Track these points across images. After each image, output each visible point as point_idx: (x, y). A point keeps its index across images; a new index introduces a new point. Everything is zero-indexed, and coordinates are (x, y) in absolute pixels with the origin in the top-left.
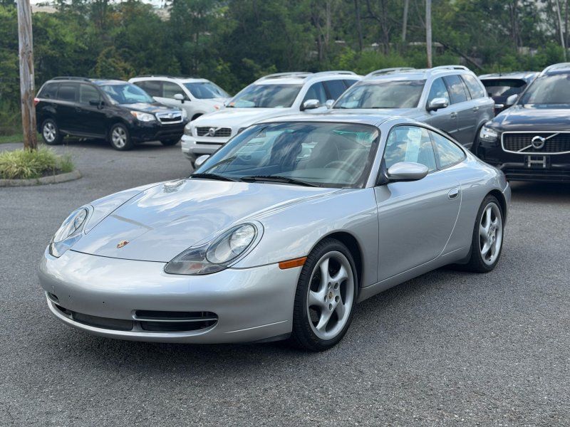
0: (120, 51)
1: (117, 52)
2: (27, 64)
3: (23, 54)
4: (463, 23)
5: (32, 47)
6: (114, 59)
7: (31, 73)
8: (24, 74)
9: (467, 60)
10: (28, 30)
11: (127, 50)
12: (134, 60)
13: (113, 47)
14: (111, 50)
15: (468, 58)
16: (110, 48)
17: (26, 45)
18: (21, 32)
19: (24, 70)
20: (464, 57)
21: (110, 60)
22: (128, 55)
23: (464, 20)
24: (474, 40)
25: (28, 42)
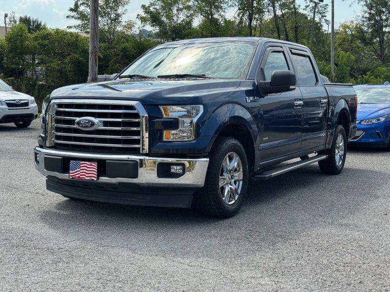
2: (94, 60)
3: (92, 53)
6: (120, 65)
7: (96, 66)
8: (92, 68)
13: (120, 57)
16: (117, 57)
17: (94, 47)
18: (92, 38)
19: (92, 64)
21: (117, 65)
25: (96, 45)
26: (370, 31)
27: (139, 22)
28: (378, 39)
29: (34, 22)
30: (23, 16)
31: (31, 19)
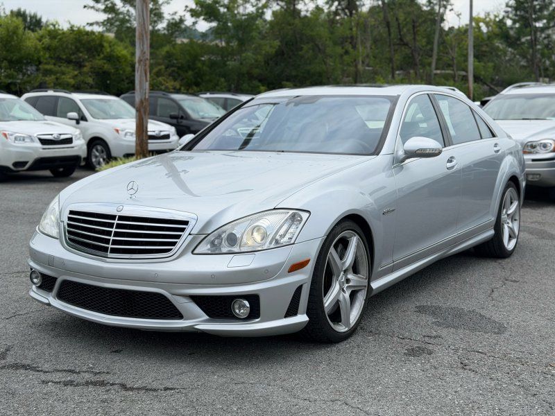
0: (170, 70)
1: (166, 71)
2: (143, 72)
3: (140, 61)
4: (485, 52)
5: (149, 54)
6: (163, 78)
7: (146, 81)
8: (140, 82)
9: (491, 88)
10: (147, 37)
11: (175, 69)
12: (183, 79)
13: (163, 67)
14: (160, 70)
15: (492, 86)
16: (160, 67)
17: (143, 53)
18: (139, 39)
19: (140, 77)
20: (488, 85)
21: (160, 79)
22: (176, 75)
23: (487, 49)
24: (497, 68)
25: (145, 50)
26: (517, 25)
27: (188, 15)
28: (529, 38)
29: (31, 17)
30: (15, 9)
31: (27, 12)
